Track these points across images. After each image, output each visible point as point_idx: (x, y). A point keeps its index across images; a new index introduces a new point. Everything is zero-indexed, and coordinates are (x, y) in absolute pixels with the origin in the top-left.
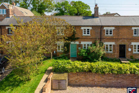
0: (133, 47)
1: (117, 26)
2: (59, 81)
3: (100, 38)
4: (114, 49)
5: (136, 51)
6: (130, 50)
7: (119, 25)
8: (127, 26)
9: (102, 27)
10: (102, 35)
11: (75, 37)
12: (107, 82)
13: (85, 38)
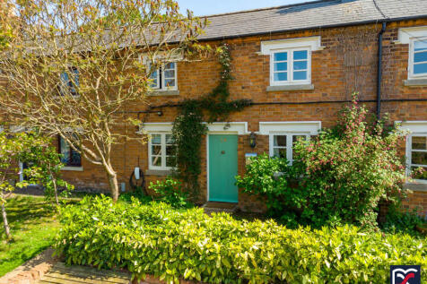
3: (372, 97)
13: (282, 104)
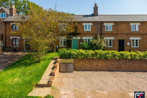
0: (131, 42)
1: (116, 22)
2: (67, 64)
3: (100, 33)
4: (114, 44)
5: (134, 46)
6: (128, 44)
7: (118, 21)
8: (126, 22)
9: (102, 23)
10: (102, 31)
11: (77, 33)
12: (110, 67)
13: (86, 34)
